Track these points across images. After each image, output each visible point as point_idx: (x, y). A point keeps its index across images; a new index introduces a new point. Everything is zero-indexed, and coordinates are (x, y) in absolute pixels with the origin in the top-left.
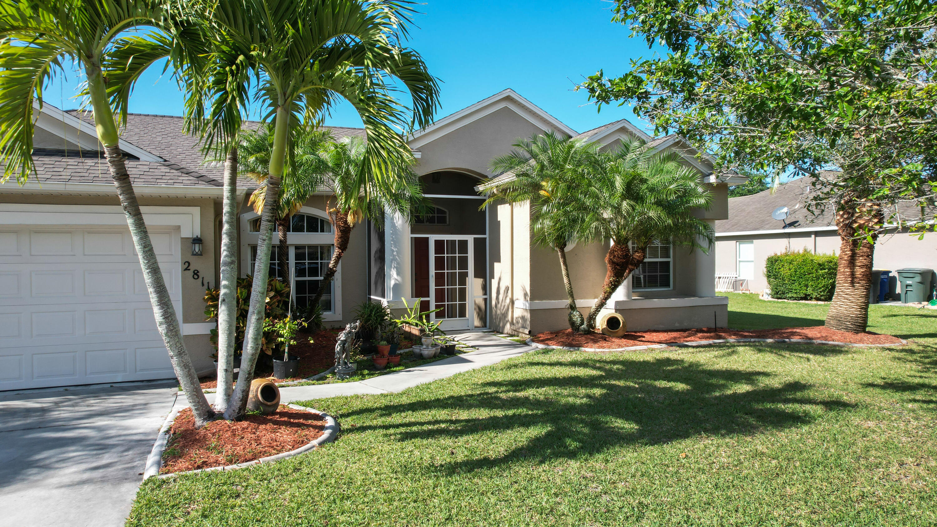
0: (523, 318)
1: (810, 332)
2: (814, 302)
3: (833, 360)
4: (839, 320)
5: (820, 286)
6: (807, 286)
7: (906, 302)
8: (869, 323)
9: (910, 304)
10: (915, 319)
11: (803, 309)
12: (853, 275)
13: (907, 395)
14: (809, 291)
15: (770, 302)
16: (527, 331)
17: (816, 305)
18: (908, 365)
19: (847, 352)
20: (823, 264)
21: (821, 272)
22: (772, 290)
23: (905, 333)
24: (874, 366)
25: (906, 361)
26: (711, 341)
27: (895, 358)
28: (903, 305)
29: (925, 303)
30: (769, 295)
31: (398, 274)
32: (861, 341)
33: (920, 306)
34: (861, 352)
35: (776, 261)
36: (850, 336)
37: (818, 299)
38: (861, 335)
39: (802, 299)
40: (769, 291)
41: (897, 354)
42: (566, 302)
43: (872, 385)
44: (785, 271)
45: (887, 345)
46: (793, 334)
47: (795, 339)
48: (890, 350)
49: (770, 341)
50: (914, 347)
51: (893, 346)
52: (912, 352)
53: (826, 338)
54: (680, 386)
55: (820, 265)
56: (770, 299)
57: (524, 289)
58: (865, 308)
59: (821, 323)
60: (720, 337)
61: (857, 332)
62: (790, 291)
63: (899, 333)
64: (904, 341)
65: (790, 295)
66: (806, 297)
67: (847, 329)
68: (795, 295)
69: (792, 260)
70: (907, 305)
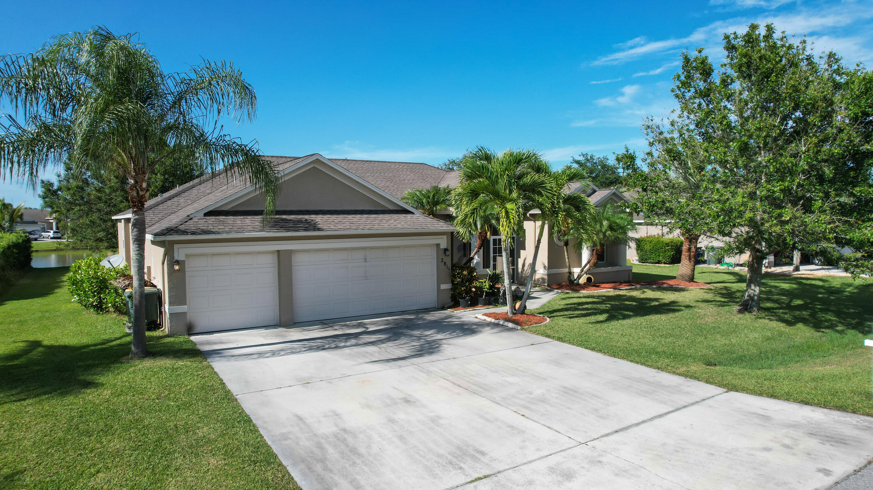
0: (543, 279)
1: (671, 282)
2: (663, 265)
3: (683, 294)
4: (683, 277)
5: (667, 256)
6: (659, 256)
7: (709, 264)
8: (695, 277)
9: (711, 266)
10: (714, 274)
11: (659, 270)
12: (690, 256)
13: (709, 303)
14: (661, 258)
15: (639, 265)
16: (546, 284)
17: (665, 267)
18: (710, 294)
19: (687, 290)
20: (668, 244)
21: (667, 248)
22: (639, 258)
23: (709, 282)
24: (698, 295)
25: (709, 293)
26: (630, 287)
27: (705, 292)
28: (708, 266)
29: (718, 265)
30: (637, 260)
31: (478, 257)
32: (692, 286)
33: (716, 267)
34: (693, 290)
35: (642, 241)
36: (687, 283)
37: (665, 263)
38: (692, 283)
39: (656, 263)
40: (637, 258)
41: (705, 290)
42: (567, 270)
43: (698, 301)
44: (647, 247)
45: (702, 287)
46: (664, 283)
47: (665, 286)
48: (703, 289)
49: (654, 286)
50: (712, 288)
51: (704, 287)
52: (711, 289)
53: (678, 285)
54: (635, 303)
55: (667, 244)
56: (637, 263)
57: (544, 264)
58: (693, 270)
59: (674, 278)
60: (633, 286)
61: (690, 282)
62: (650, 258)
63: (706, 282)
64: (708, 285)
65: (650, 261)
66: (659, 262)
67: (686, 280)
68: (652, 261)
69: (651, 241)
70: (710, 266)
